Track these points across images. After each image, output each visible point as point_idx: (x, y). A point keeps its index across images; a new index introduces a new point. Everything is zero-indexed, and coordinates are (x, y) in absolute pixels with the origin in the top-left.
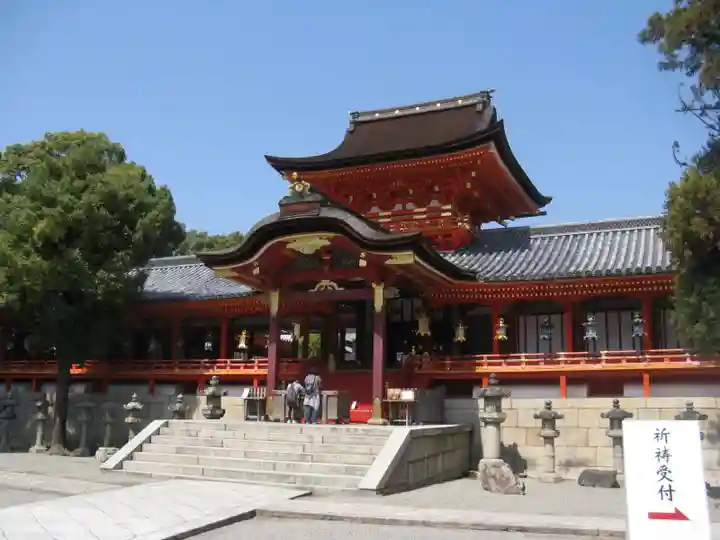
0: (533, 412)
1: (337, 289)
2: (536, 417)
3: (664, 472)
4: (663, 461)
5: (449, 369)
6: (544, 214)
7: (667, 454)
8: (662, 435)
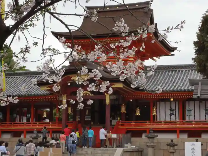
0: (167, 143)
1: (91, 95)
2: (168, 145)
3: (193, 153)
4: (193, 150)
5: (133, 126)
6: (173, 55)
7: (194, 149)
8: (193, 145)
